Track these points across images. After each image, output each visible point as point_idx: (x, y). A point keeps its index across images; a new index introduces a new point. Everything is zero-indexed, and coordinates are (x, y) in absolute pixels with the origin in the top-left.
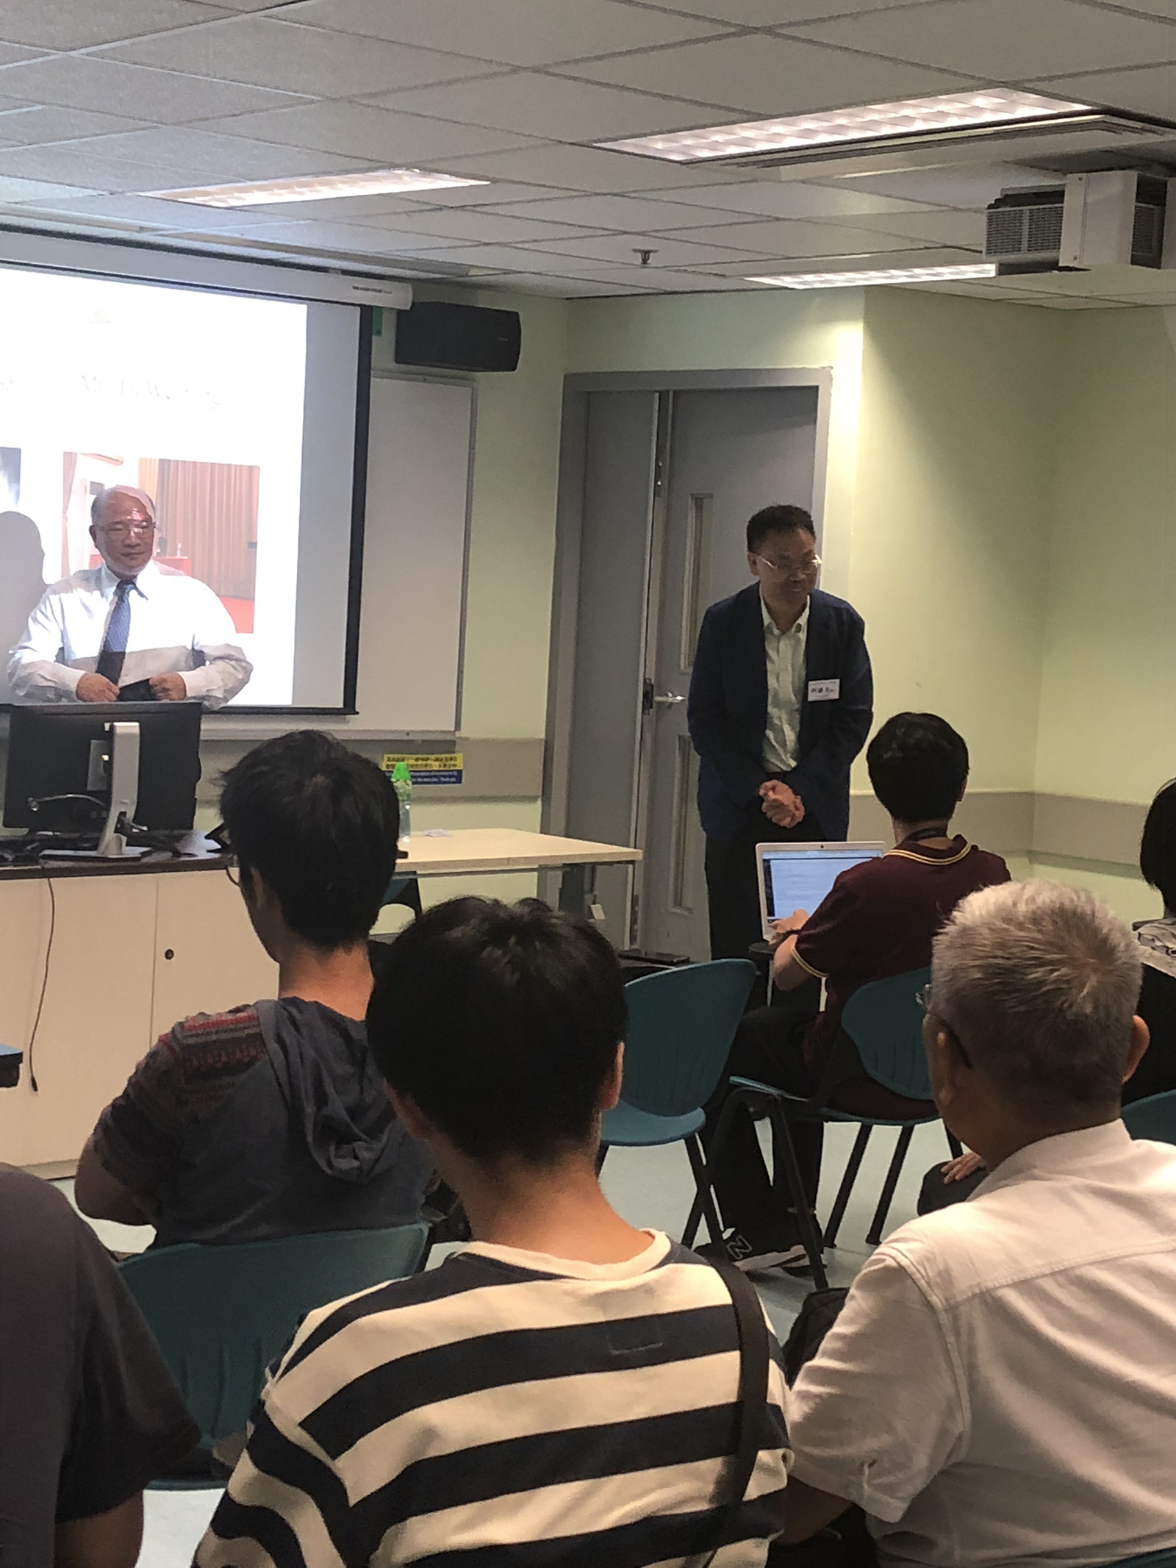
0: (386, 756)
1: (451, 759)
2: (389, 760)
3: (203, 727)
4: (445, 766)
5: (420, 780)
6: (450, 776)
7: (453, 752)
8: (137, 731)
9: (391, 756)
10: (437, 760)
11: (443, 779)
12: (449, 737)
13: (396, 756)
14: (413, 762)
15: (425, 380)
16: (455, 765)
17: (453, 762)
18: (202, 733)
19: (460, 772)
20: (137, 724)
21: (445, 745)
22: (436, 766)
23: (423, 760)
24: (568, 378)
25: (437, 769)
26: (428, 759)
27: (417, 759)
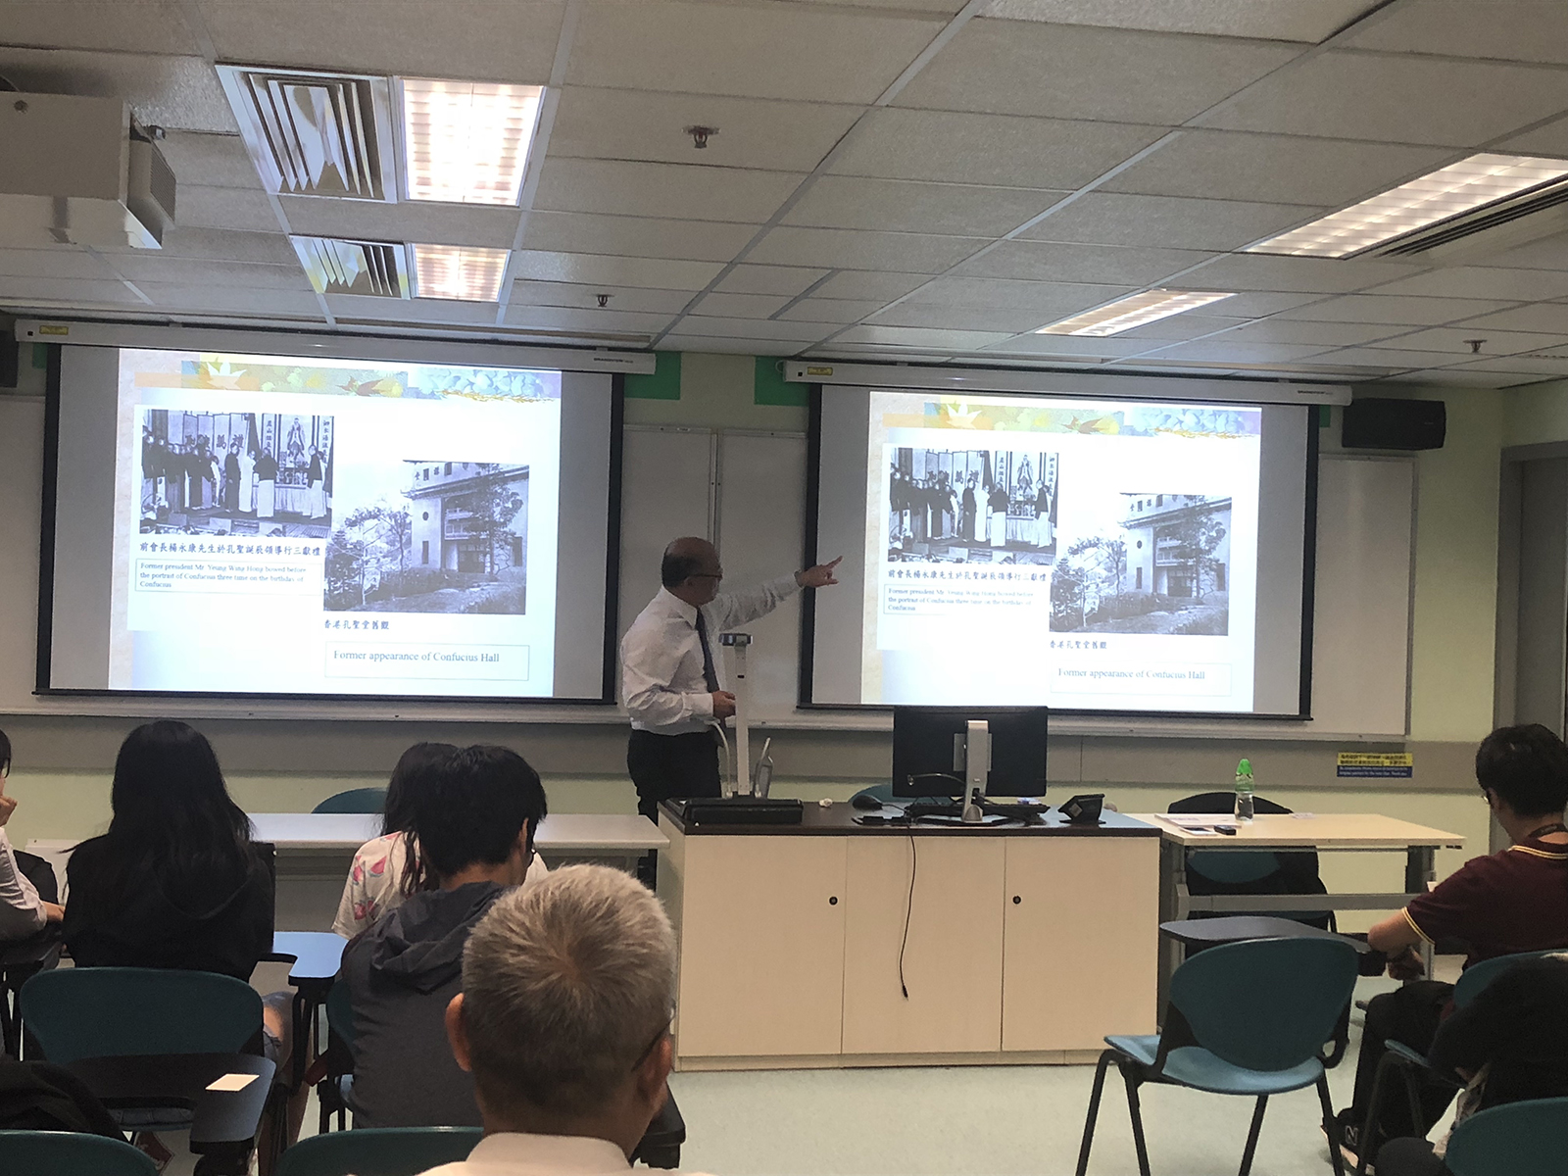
0: (1340, 755)
1: (1401, 757)
2: (1343, 757)
3: (1049, 724)
4: (1396, 763)
5: (1372, 773)
6: (1403, 771)
7: (1403, 752)
8: (986, 727)
9: (1345, 754)
10: (1387, 758)
11: (1393, 773)
12: (1400, 740)
13: (1349, 754)
14: (1365, 759)
15: (1369, 459)
16: (1405, 763)
17: (1402, 760)
18: (1048, 729)
19: (1411, 767)
20: (986, 722)
21: (1396, 747)
22: (1387, 763)
23: (1374, 757)
24: (1504, 452)
25: (1388, 764)
26: (1379, 757)
27: (1369, 757)
